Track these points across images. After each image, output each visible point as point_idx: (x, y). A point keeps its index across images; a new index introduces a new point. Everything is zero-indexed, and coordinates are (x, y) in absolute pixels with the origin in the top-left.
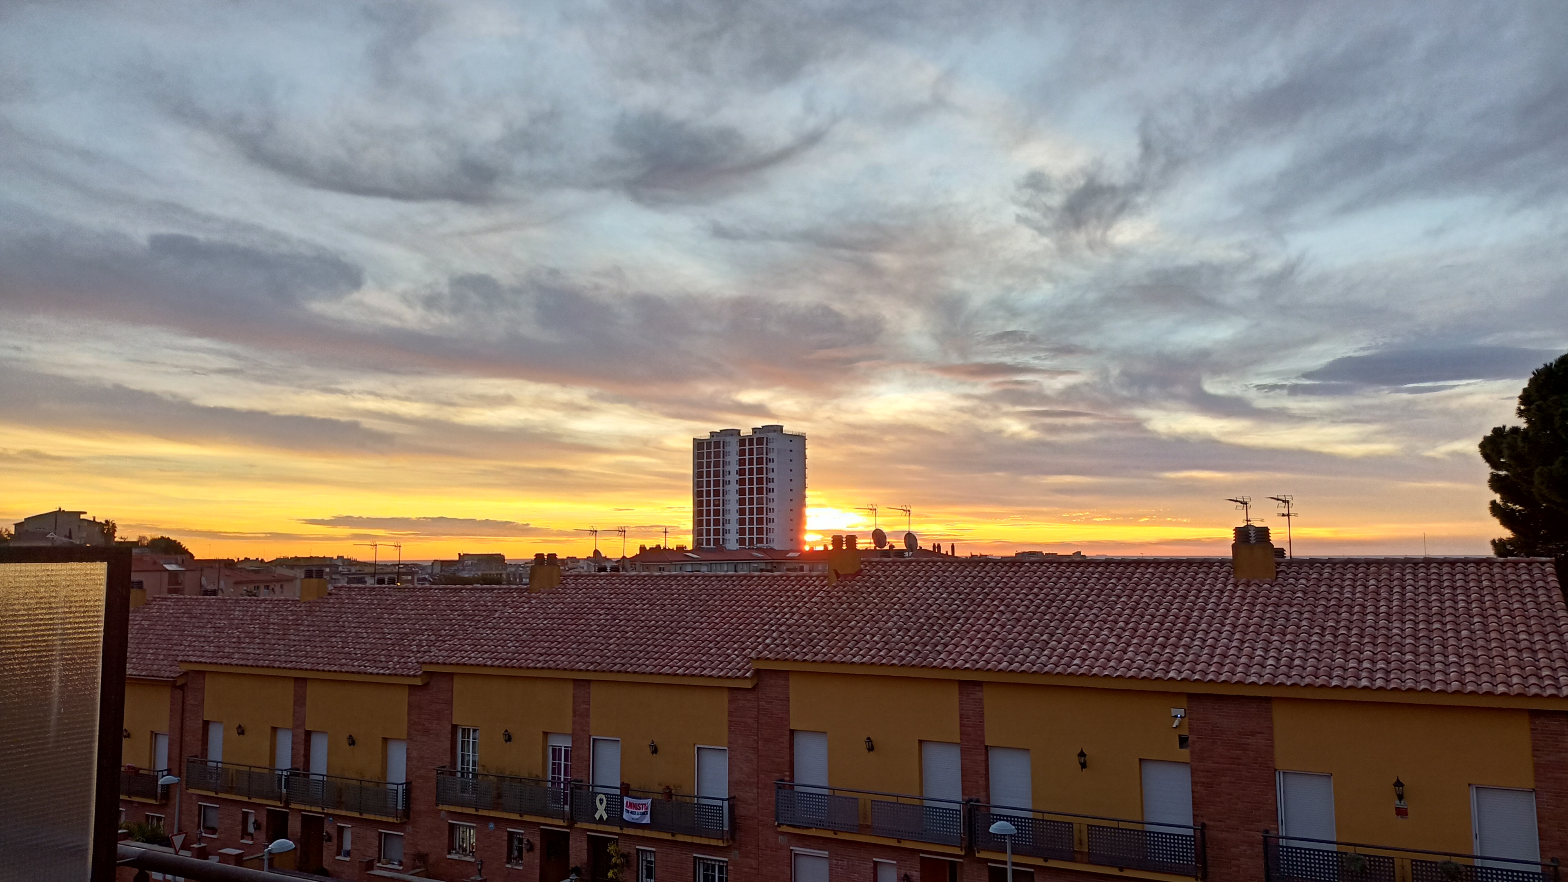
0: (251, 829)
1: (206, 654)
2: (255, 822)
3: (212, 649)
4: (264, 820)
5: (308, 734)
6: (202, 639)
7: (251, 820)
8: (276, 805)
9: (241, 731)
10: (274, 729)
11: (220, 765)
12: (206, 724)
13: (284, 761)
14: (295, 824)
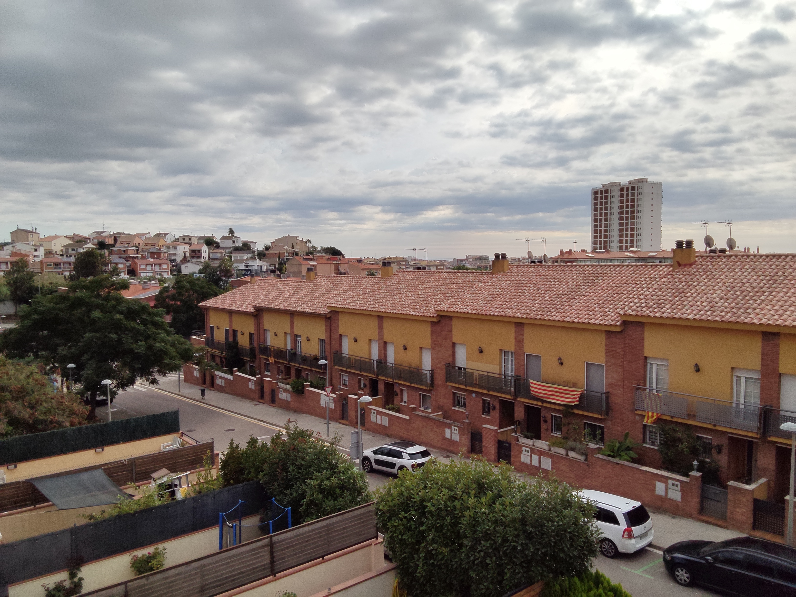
0: (362, 386)
1: (339, 303)
2: (364, 383)
3: (341, 301)
4: (368, 383)
5: (385, 343)
6: (338, 296)
7: (362, 382)
8: (373, 376)
9: (356, 341)
10: (370, 340)
11: (347, 356)
12: (341, 336)
13: (375, 356)
14: (381, 387)
